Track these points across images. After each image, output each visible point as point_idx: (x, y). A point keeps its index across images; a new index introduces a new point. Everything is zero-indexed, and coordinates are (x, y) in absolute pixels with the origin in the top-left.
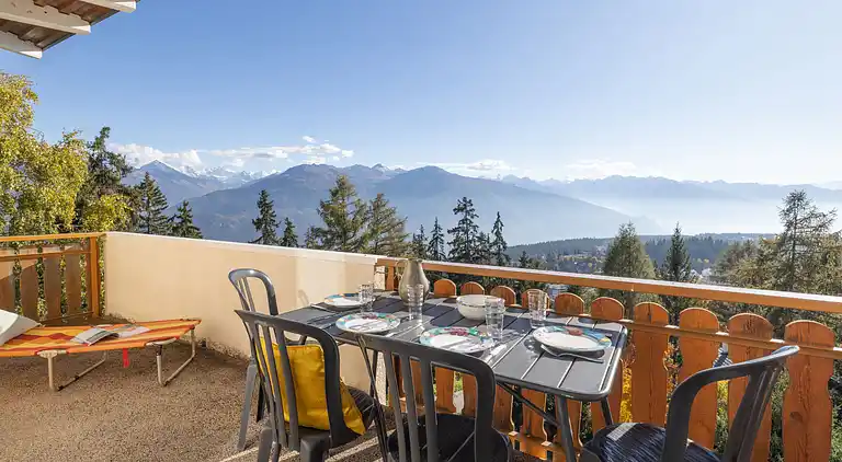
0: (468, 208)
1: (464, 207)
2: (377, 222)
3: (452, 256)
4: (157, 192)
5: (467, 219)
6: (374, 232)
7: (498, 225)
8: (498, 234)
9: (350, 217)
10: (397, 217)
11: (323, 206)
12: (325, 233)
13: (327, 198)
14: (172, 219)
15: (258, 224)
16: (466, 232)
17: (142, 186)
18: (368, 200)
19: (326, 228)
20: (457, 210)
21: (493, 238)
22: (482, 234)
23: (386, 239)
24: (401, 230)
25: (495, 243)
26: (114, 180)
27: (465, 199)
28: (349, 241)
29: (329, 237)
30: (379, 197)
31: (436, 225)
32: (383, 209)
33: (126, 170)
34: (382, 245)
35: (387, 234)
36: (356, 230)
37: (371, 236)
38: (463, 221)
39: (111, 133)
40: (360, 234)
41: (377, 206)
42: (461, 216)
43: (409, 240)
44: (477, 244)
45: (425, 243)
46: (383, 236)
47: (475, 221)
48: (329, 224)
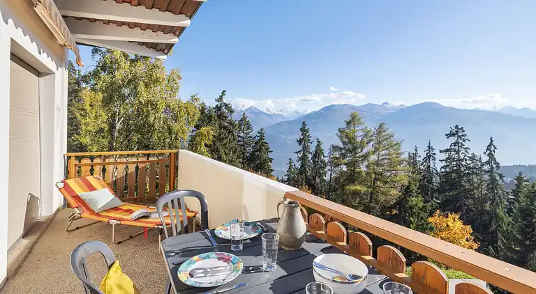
0: (460, 134)
1: (456, 133)
2: (379, 143)
3: (443, 170)
4: (248, 123)
5: (458, 143)
6: (377, 149)
7: (490, 149)
8: (490, 155)
9: (359, 139)
10: (396, 139)
11: (340, 131)
12: (341, 149)
13: (344, 126)
14: (255, 138)
15: (300, 141)
16: (458, 152)
17: (242, 120)
18: (372, 127)
19: (342, 146)
20: (449, 135)
21: (485, 158)
22: (473, 155)
23: (386, 155)
24: (398, 149)
25: (488, 162)
26: (226, 117)
27: (457, 127)
28: (358, 155)
29: (344, 152)
30: (381, 125)
31: (429, 147)
32: (383, 134)
33: (232, 112)
34: (383, 159)
35: (387, 151)
36: (362, 148)
37: (374, 153)
38: (455, 144)
39: (226, 93)
40: (365, 151)
41: (380, 130)
42: (453, 139)
43: (405, 156)
44: (469, 162)
45: (418, 159)
46: (383, 152)
47: (466, 144)
48: (344, 143)
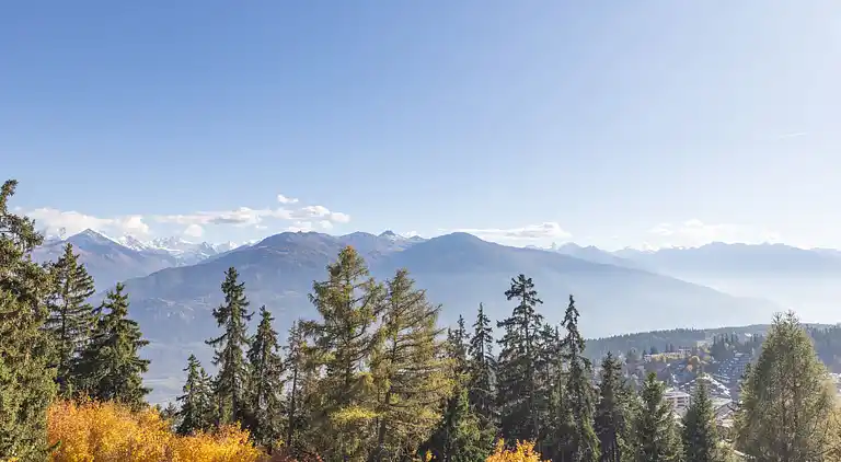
0: (527, 291)
1: (520, 288)
2: (396, 313)
3: (503, 359)
4: (80, 272)
5: (525, 307)
6: (393, 327)
7: (571, 314)
8: (571, 327)
9: (357, 306)
10: (430, 302)
11: (317, 288)
12: (319, 329)
13: (325, 277)
14: (99, 309)
15: (221, 315)
16: (524, 324)
17: (62, 263)
18: (383, 279)
19: (321, 321)
20: (511, 293)
21: (564, 333)
22: (547, 327)
23: (409, 337)
24: (430, 324)
25: (567, 340)
26: (14, 255)
27: (521, 277)
28: (355, 341)
29: (326, 335)
30: (400, 276)
31: (481, 317)
32: (405, 294)
33: (33, 240)
34: (404, 346)
35: (410, 330)
36: (365, 323)
37: (388, 334)
38: (521, 309)
39: (17, 189)
40: (372, 330)
41: (399, 284)
42: (517, 301)
43: (442, 338)
44: (541, 341)
45: (465, 341)
46: (405, 332)
47: (537, 309)
48: (327, 316)
